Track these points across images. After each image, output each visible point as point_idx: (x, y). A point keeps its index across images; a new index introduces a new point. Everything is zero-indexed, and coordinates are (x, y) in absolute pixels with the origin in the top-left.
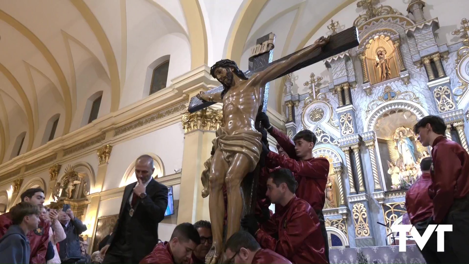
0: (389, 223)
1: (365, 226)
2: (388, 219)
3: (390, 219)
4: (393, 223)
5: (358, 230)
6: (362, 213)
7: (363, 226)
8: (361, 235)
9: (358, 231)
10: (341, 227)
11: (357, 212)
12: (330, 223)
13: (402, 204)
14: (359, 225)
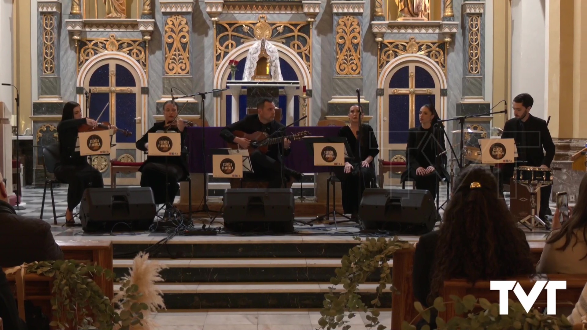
0: (220, 54)
1: (182, 58)
2: (221, 48)
3: (223, 48)
4: (226, 55)
5: (170, 62)
6: (182, 34)
7: (180, 56)
8: (174, 71)
9: (169, 64)
10: (136, 53)
11: (172, 31)
12: (117, 44)
13: (246, 25)
14: (173, 55)
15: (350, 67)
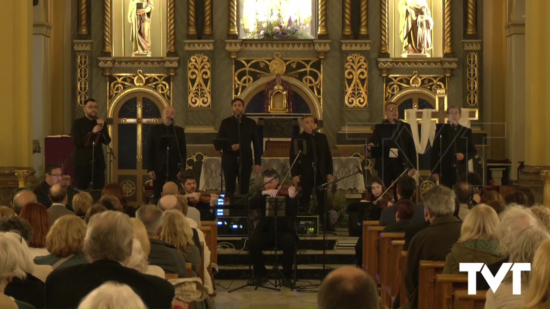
1: (204, 92)
3: (241, 83)
4: (244, 90)
5: (193, 96)
6: (204, 70)
7: (202, 91)
8: (197, 105)
10: (162, 88)
11: (195, 68)
12: (144, 79)
13: (262, 62)
14: (195, 90)
15: (358, 100)
